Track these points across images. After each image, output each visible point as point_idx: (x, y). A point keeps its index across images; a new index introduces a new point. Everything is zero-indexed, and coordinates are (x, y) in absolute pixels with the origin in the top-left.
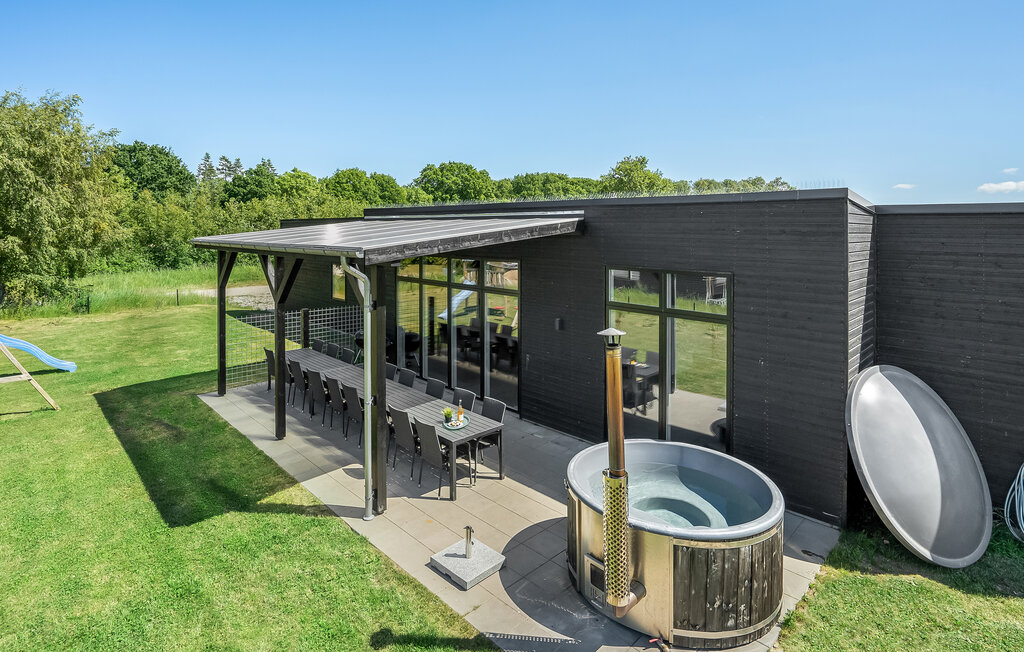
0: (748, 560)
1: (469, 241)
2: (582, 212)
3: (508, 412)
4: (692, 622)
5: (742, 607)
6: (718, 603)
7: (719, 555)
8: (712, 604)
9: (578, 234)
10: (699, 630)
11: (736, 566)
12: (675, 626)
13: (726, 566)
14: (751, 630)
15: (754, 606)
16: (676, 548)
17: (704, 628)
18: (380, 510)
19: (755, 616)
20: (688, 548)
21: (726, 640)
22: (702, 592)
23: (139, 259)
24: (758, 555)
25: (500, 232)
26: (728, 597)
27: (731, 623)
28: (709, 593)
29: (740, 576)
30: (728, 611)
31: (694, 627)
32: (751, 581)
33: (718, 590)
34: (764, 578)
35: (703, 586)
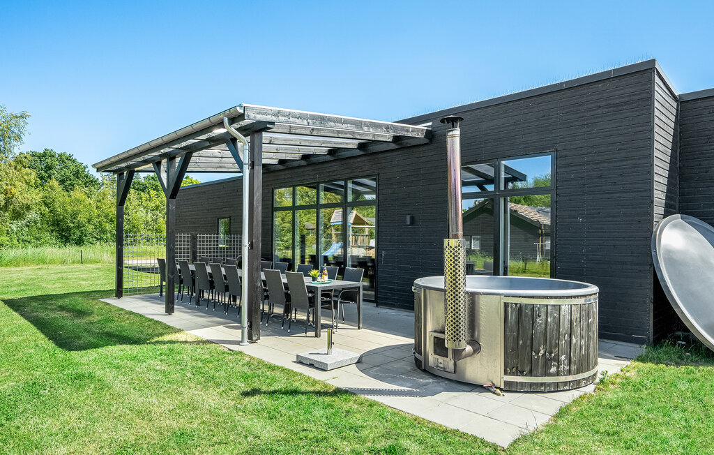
0: (568, 317)
1: (334, 122)
2: (430, 124)
3: (365, 303)
4: (519, 369)
5: (563, 358)
6: (542, 352)
7: (543, 310)
8: (537, 353)
9: (427, 141)
10: (526, 375)
11: (557, 320)
12: (506, 373)
13: (549, 320)
14: (570, 378)
15: (573, 359)
16: (506, 305)
17: (531, 373)
18: (254, 338)
19: (574, 367)
20: (516, 304)
21: (549, 385)
22: (529, 342)
23: (47, 236)
24: (576, 315)
25: (361, 122)
26: (551, 347)
27: (553, 370)
28: (534, 343)
29: (561, 330)
30: (551, 360)
31: (521, 373)
32: (570, 336)
33: (542, 340)
34: (582, 337)
35: (529, 336)
